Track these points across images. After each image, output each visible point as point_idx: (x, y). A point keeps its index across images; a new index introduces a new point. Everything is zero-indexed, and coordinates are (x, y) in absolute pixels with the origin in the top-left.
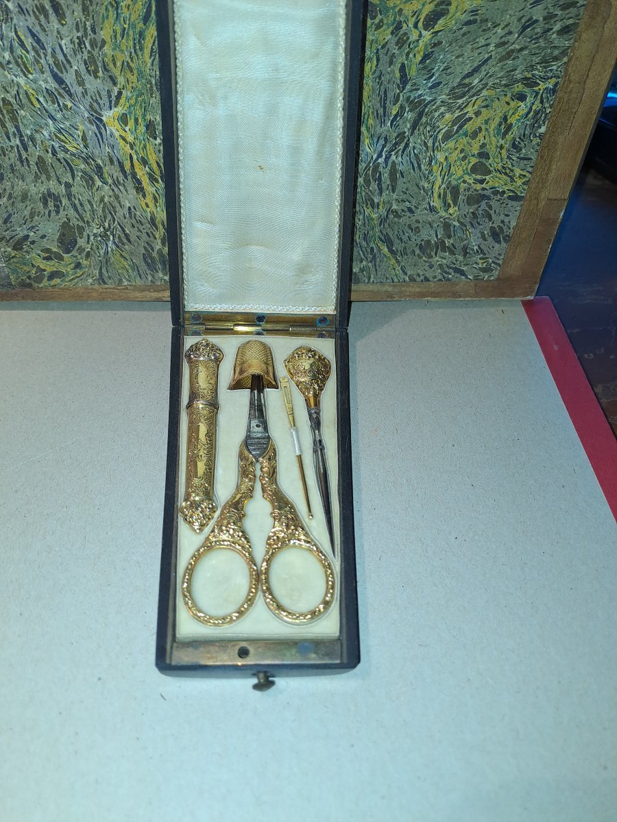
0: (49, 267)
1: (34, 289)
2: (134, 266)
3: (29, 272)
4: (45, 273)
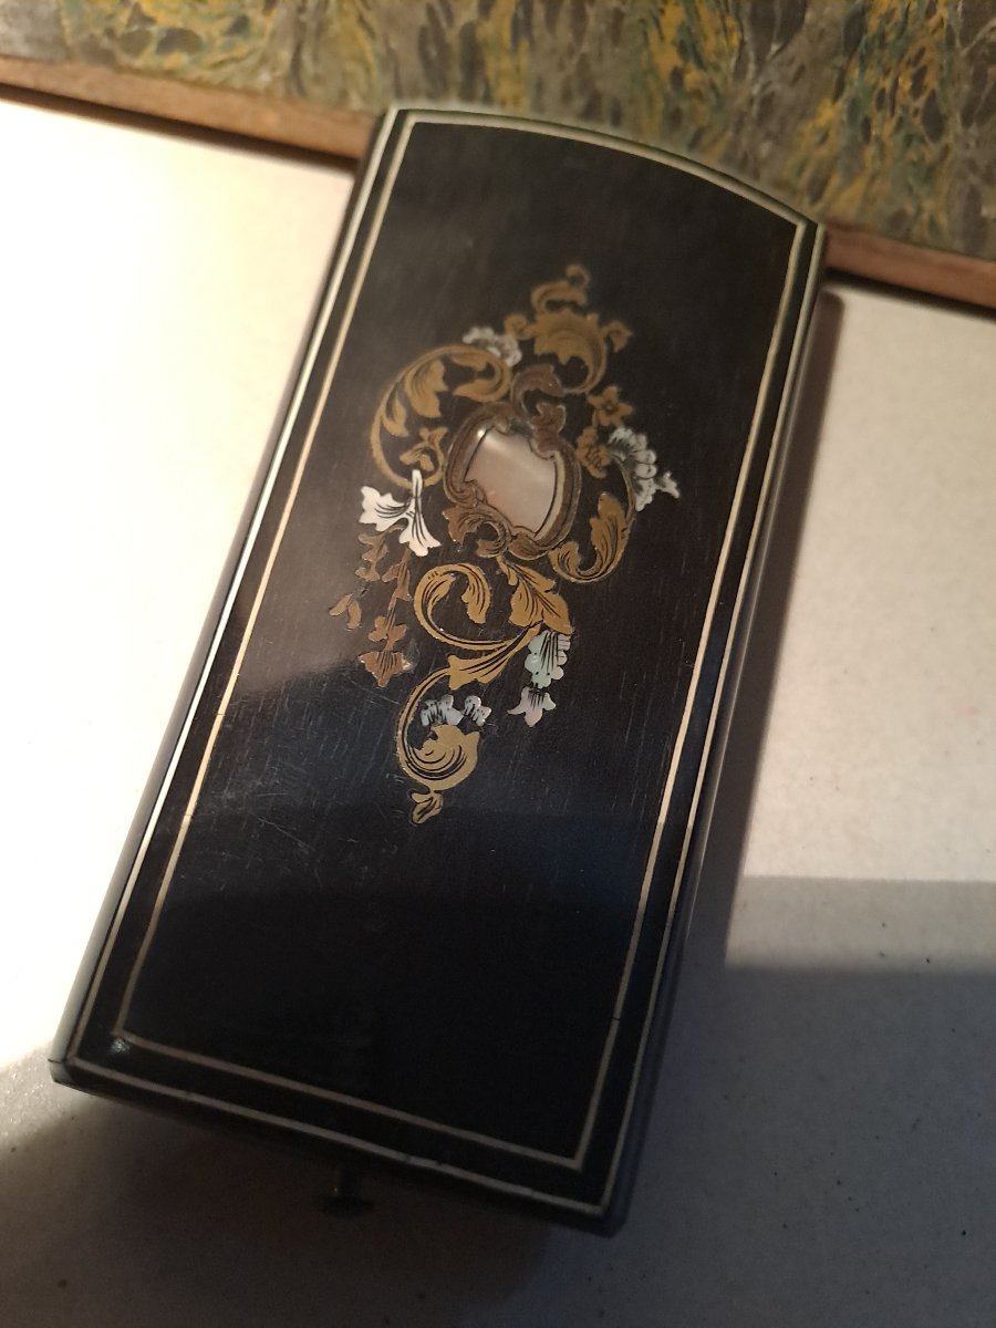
0: (166, 13)
1: (120, 69)
2: (390, 60)
3: (111, 17)
4: (153, 29)
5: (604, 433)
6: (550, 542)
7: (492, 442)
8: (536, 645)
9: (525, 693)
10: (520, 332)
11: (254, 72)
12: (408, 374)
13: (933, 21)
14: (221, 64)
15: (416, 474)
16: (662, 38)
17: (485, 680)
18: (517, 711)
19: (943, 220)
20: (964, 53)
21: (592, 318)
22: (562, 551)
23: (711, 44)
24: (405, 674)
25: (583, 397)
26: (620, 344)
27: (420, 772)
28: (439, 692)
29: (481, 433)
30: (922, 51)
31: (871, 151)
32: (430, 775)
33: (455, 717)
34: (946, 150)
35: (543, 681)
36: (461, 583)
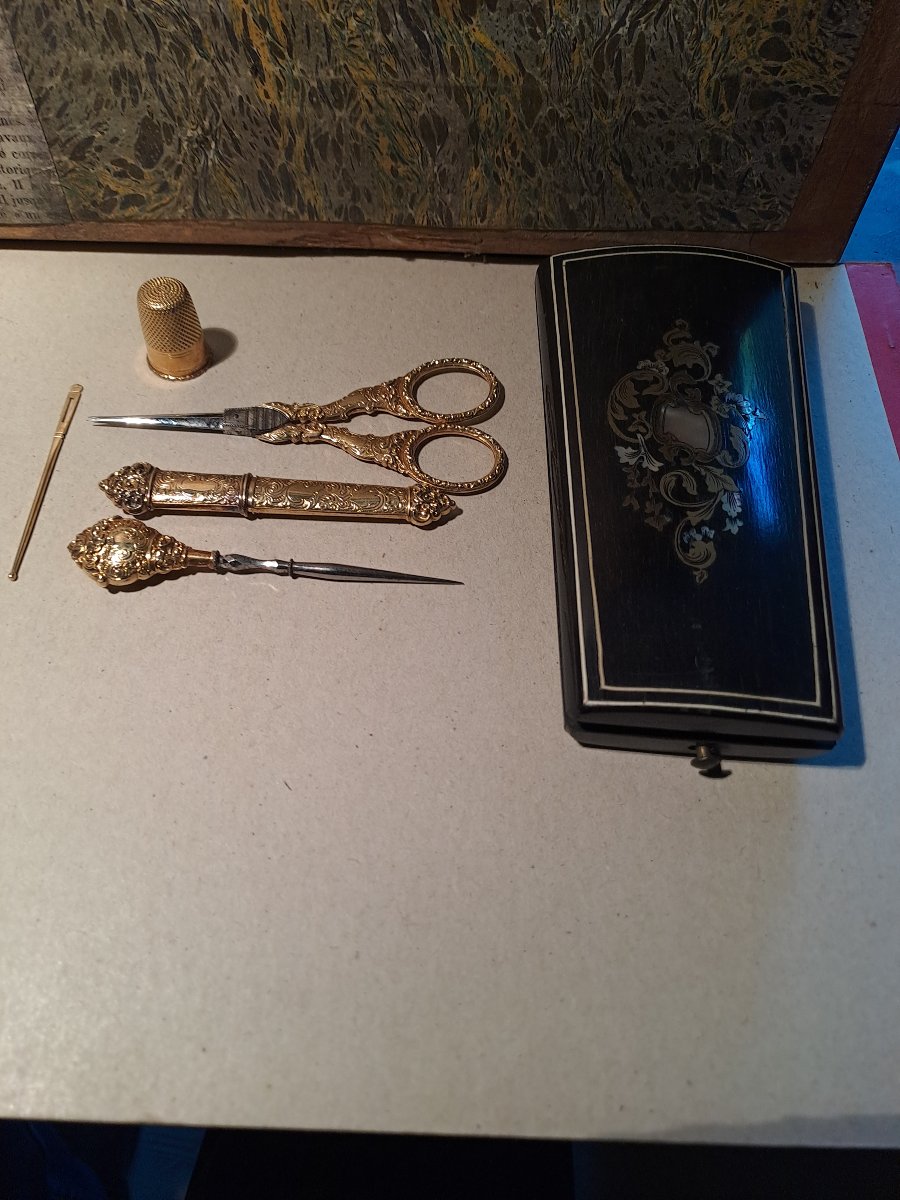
0: (123, 188)
1: (101, 221)
2: (245, 191)
3: (94, 195)
4: (117, 197)
5: (722, 397)
6: (716, 451)
7: (670, 413)
8: (725, 499)
9: (727, 520)
10: (664, 358)
11: (175, 209)
12: (616, 391)
13: (510, 120)
14: (157, 208)
15: (639, 436)
16: (382, 154)
17: (708, 518)
18: (726, 529)
19: (551, 216)
20: (531, 131)
21: (697, 343)
22: (722, 455)
23: (406, 152)
24: (669, 524)
25: (706, 382)
26: (714, 353)
27: (692, 562)
28: (688, 527)
29: (663, 410)
30: (510, 135)
31: (502, 188)
32: (696, 563)
33: (699, 537)
34: (540, 180)
35: (734, 515)
36: (679, 480)
